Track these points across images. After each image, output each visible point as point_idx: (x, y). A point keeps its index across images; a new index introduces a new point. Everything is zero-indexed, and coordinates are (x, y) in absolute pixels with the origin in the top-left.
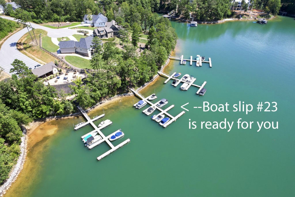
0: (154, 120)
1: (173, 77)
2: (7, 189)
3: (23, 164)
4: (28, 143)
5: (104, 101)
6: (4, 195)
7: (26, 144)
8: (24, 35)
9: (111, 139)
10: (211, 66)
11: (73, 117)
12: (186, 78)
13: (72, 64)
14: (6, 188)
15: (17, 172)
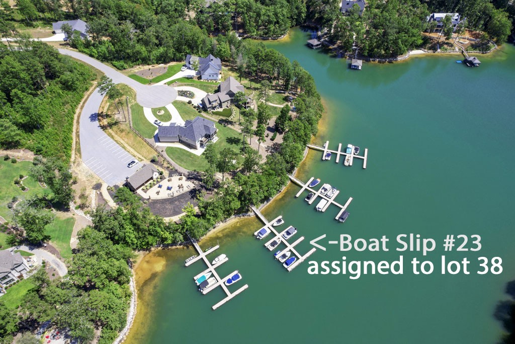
0: (277, 259)
1: (308, 186)
2: (127, 335)
3: (136, 308)
4: (136, 280)
5: (218, 224)
6: (125, 341)
7: (135, 282)
8: (104, 97)
9: (227, 283)
10: (365, 167)
11: (182, 246)
12: (326, 189)
13: (176, 161)
14: (125, 334)
15: (132, 317)
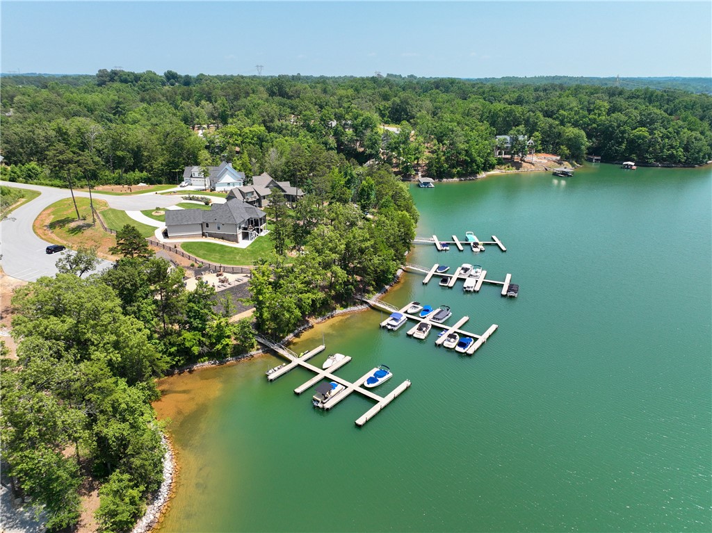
0: (439, 345)
1: (436, 272)
8: (44, 210)
9: (368, 384)
10: (504, 248)
12: (466, 270)
13: (205, 257)
